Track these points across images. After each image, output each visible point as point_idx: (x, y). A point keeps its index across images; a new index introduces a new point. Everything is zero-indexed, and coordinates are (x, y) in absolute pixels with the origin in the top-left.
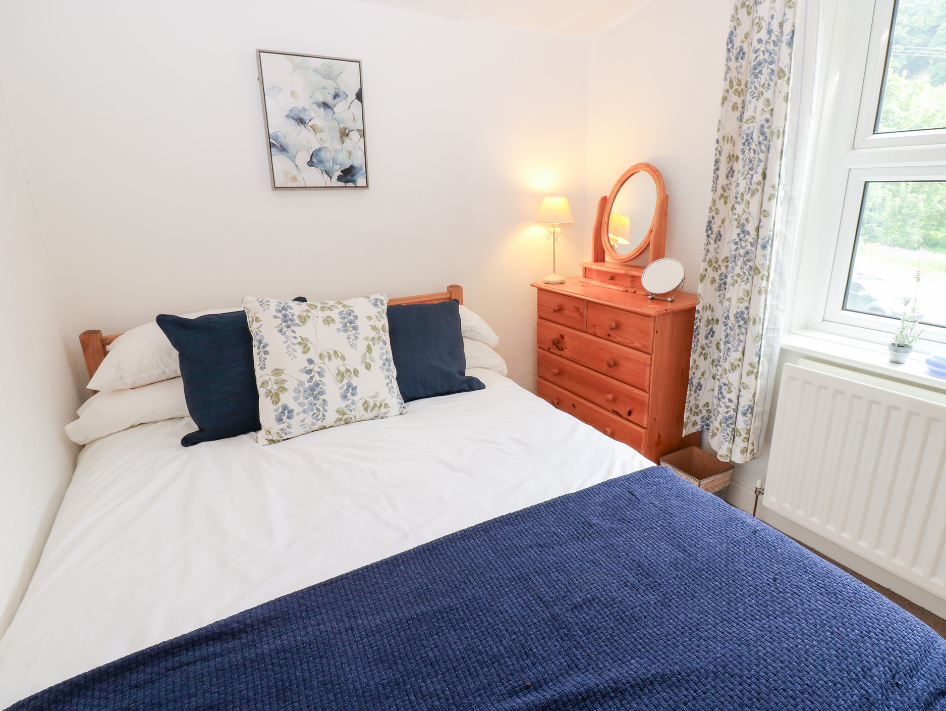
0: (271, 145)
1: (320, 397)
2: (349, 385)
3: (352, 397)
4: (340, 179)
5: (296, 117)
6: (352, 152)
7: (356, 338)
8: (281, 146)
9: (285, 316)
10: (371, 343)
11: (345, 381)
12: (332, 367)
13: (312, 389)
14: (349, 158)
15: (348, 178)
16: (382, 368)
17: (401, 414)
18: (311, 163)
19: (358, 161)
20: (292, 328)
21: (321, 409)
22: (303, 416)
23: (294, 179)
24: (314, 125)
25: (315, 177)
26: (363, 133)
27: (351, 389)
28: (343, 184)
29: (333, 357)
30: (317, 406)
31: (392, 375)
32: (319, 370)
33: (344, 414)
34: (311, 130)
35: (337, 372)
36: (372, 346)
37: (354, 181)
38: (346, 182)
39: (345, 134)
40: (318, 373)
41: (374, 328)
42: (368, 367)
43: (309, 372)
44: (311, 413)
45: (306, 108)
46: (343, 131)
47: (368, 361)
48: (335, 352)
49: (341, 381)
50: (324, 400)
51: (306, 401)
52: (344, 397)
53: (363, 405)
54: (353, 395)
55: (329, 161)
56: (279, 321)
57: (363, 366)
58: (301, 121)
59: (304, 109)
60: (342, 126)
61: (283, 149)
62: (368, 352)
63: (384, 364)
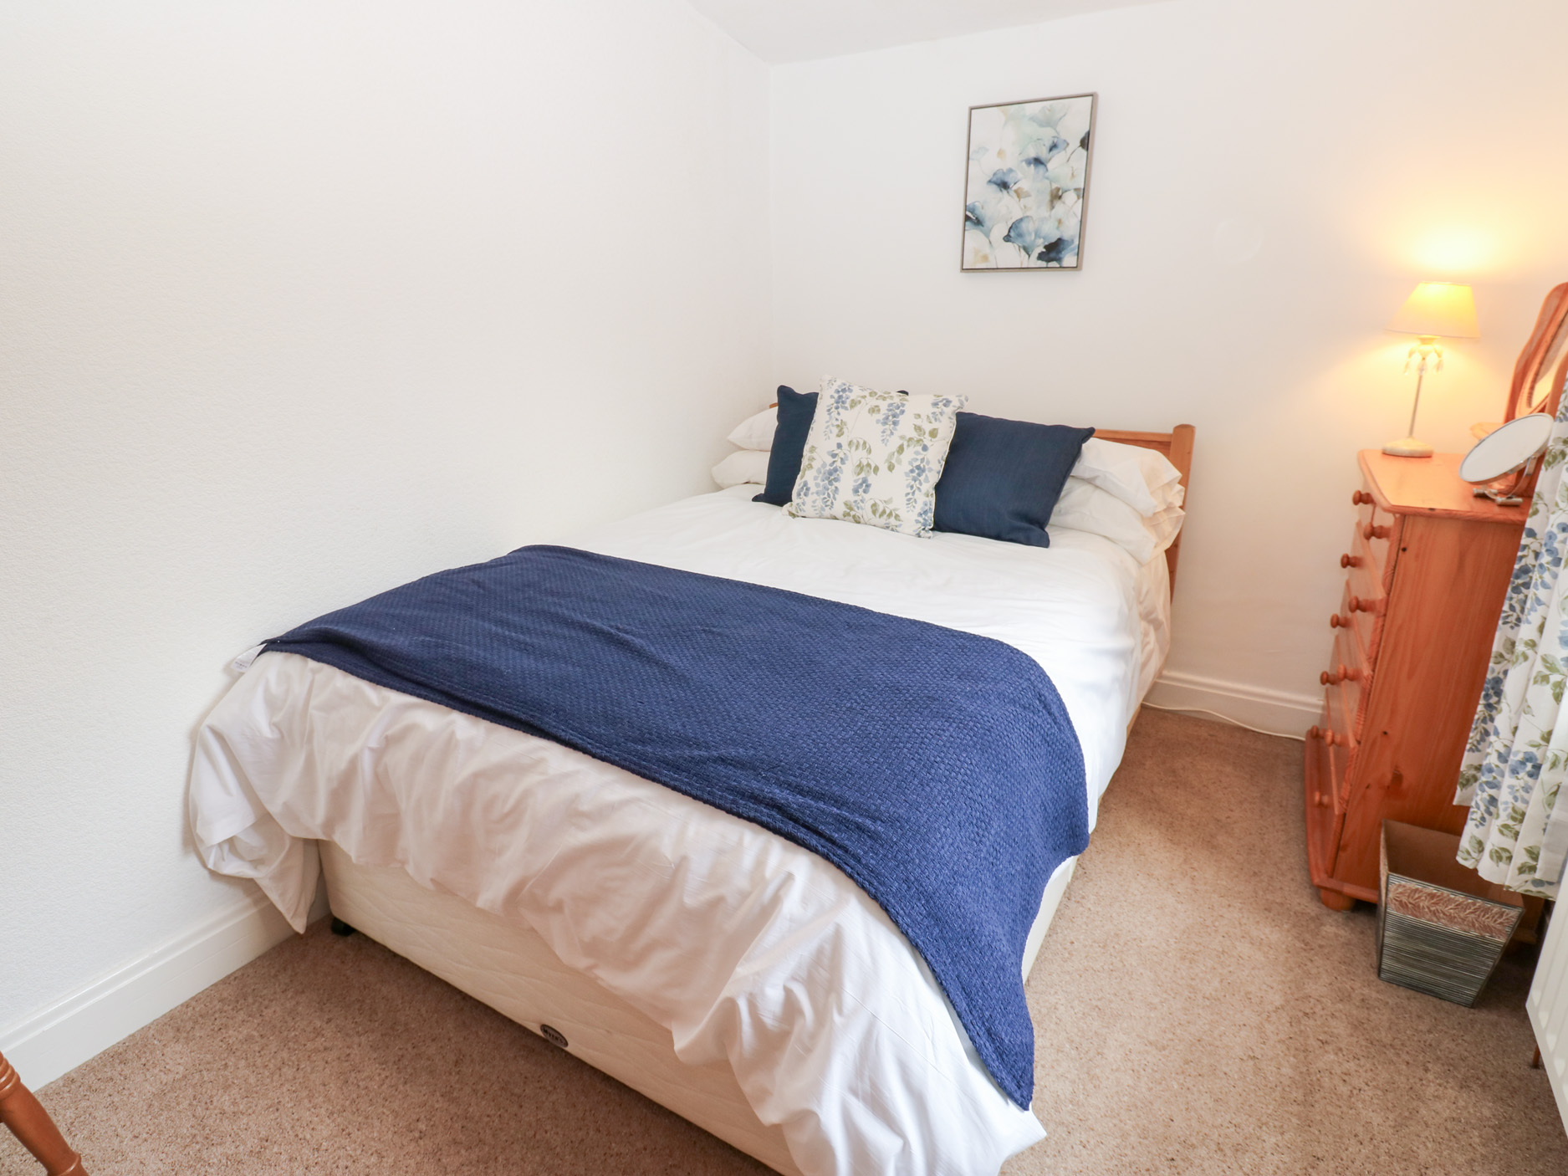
0: (967, 218)
1: (834, 483)
2: (865, 481)
3: (863, 494)
4: (1041, 257)
5: (999, 182)
6: (1063, 220)
7: (892, 433)
8: (977, 218)
9: (840, 397)
10: (905, 444)
11: (863, 475)
12: (857, 456)
13: (831, 474)
14: (1058, 228)
15: (1053, 255)
16: (907, 475)
17: (919, 536)
18: (1007, 238)
19: (1069, 231)
20: (840, 410)
21: (832, 496)
22: (815, 496)
23: (985, 258)
24: (1019, 188)
25: (1011, 255)
26: (1083, 193)
27: (865, 486)
28: (1044, 264)
29: (861, 448)
30: (829, 491)
31: (918, 486)
32: (843, 457)
33: (851, 509)
34: (1015, 195)
35: (858, 463)
36: (905, 447)
37: (1059, 260)
38: (1049, 261)
39: (1056, 196)
40: (842, 459)
41: (918, 428)
42: (891, 468)
43: (834, 456)
44: (822, 497)
45: (1014, 169)
46: (1055, 192)
47: (893, 461)
48: (865, 443)
49: (859, 474)
50: (836, 488)
51: (822, 483)
52: (856, 491)
53: (872, 507)
54: (865, 492)
55: (1030, 234)
56: (833, 401)
57: (887, 465)
58: (1004, 186)
59: (1010, 170)
60: (1054, 186)
61: (978, 222)
62: (898, 452)
63: (912, 471)
